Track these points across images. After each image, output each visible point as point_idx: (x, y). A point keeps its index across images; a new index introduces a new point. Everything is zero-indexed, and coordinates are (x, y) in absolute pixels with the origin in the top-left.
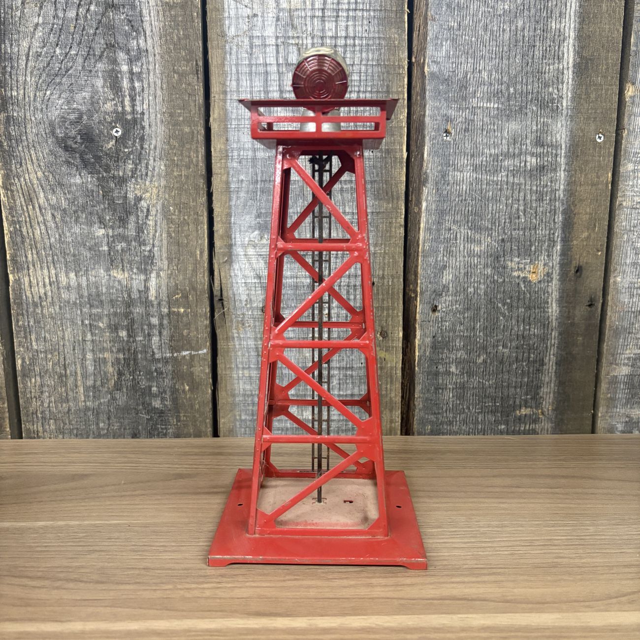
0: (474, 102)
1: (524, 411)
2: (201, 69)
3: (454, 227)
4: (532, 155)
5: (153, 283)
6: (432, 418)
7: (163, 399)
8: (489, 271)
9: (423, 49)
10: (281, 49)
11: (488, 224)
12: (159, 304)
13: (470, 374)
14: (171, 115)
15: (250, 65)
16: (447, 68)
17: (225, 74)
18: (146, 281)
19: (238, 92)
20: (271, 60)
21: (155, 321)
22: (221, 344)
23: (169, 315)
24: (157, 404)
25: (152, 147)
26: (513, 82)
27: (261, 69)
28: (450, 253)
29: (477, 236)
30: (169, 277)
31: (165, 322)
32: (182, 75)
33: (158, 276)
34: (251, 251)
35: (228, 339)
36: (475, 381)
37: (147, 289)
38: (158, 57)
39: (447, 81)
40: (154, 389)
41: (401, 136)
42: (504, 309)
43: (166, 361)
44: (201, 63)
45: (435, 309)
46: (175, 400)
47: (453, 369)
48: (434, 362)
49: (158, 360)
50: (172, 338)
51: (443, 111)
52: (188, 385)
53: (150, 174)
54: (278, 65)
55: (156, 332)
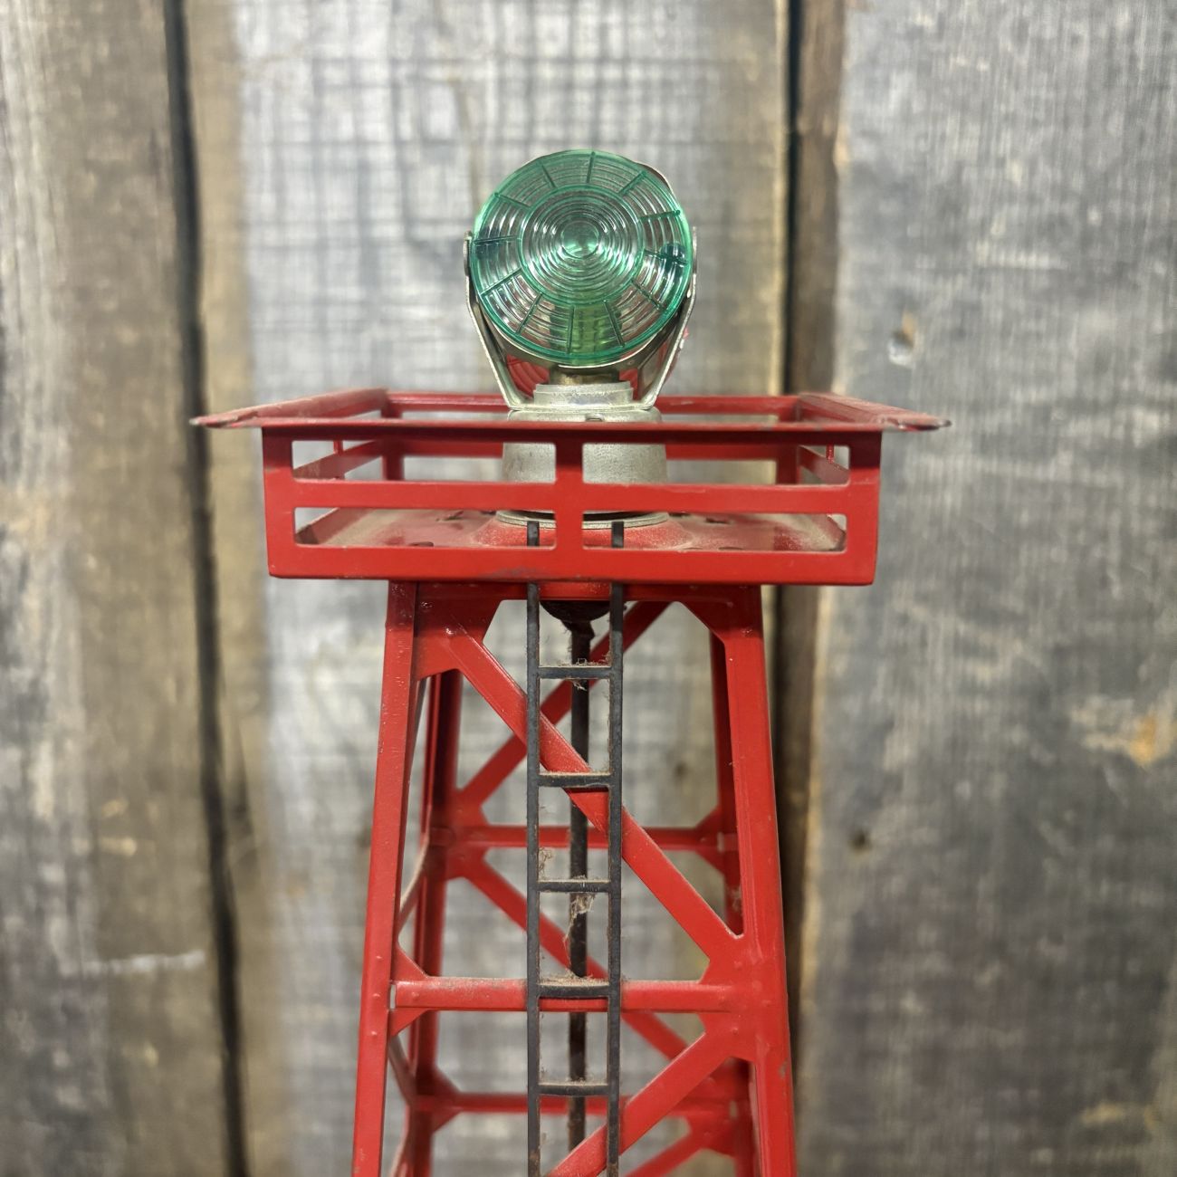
0: (983, 252)
1: (1105, 1114)
2: (167, 160)
3: (919, 613)
4: (1151, 404)
5: (44, 770)
6: (847, 1134)
7: (86, 1087)
8: (1017, 736)
9: (831, 96)
10: (407, 95)
11: (1013, 601)
12: (66, 829)
13: (958, 1016)
14: (84, 293)
15: (315, 144)
16: (902, 153)
17: (238, 170)
18: (26, 764)
19: (280, 223)
20: (377, 127)
21: (53, 874)
22: (247, 935)
23: (95, 857)
24: (69, 1097)
25: (30, 386)
26: (1098, 191)
27: (348, 156)
28: (904, 683)
29: (985, 638)
30: (92, 753)
31: (84, 877)
32: (111, 175)
33: (58, 751)
34: (326, 679)
35: (266, 920)
36: (970, 1037)
37: (27, 787)
38: (35, 124)
39: (904, 189)
40: (60, 1059)
41: (765, 349)
42: (1056, 839)
43: (88, 984)
44: (164, 140)
45: (860, 841)
46: (119, 1087)
47: (910, 1004)
48: (855, 985)
49: (69, 983)
50: (104, 921)
51: (892, 278)
52: (156, 1045)
53: (25, 463)
54: (399, 143)
55: (57, 903)
